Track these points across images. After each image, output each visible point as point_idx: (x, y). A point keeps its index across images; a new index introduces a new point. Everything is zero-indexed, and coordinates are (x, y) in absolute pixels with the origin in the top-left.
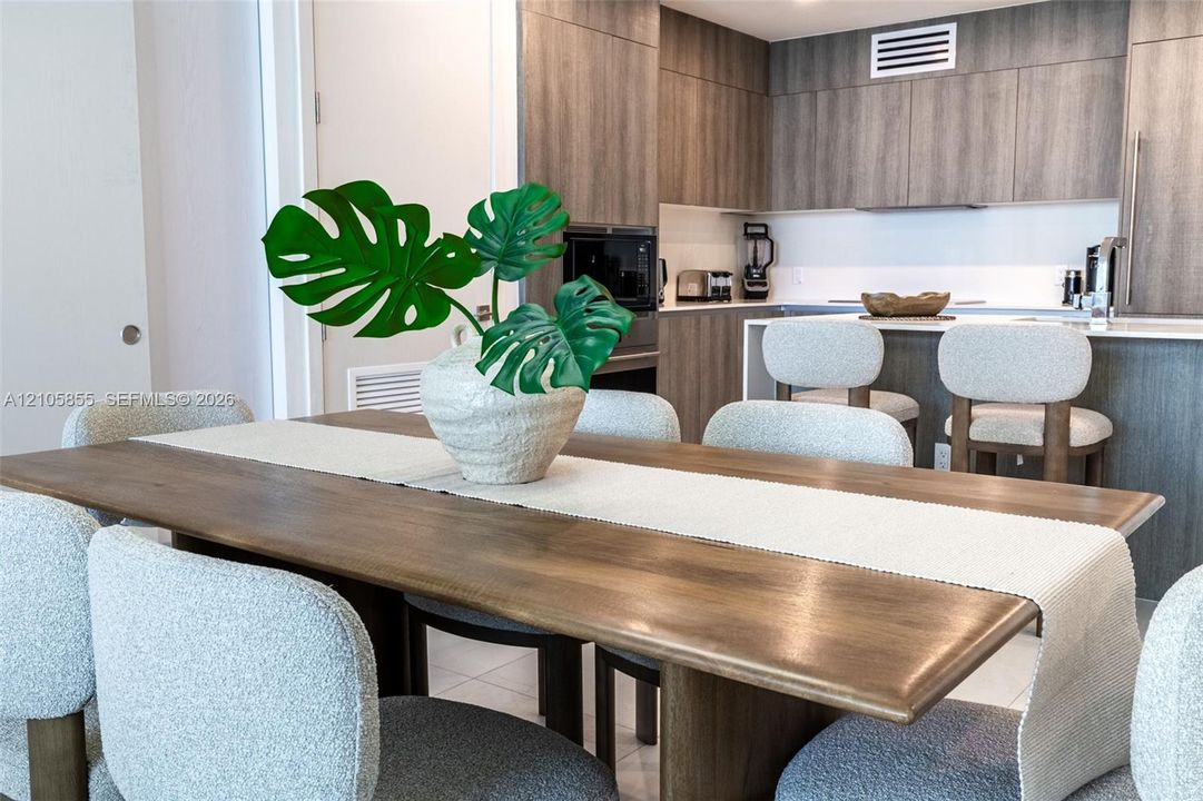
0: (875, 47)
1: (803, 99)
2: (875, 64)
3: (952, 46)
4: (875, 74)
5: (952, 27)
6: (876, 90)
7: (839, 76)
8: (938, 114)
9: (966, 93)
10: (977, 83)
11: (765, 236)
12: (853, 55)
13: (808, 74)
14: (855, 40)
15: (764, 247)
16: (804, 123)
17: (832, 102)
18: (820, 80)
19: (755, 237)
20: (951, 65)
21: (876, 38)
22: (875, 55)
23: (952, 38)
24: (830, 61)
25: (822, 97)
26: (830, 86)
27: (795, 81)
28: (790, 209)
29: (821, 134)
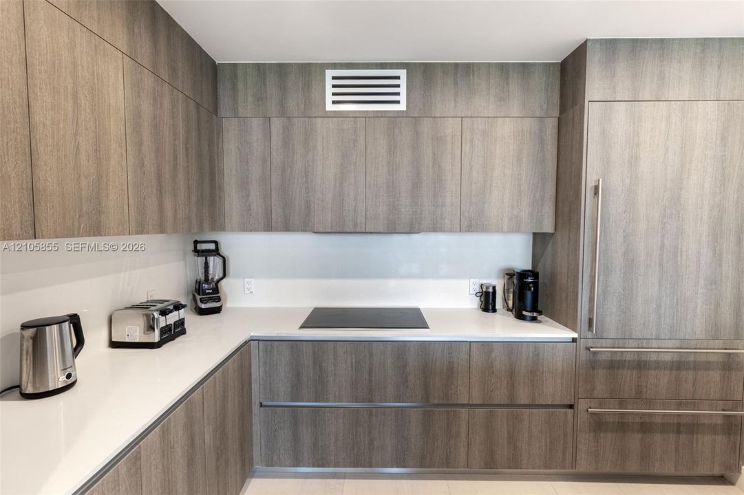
0: (329, 82)
1: (256, 123)
2: (329, 98)
3: (403, 90)
4: (330, 107)
5: (402, 73)
6: (331, 123)
7: (293, 103)
8: (392, 150)
9: (417, 134)
10: (426, 126)
11: (216, 252)
12: (307, 87)
13: (260, 99)
14: (309, 73)
15: (215, 262)
16: (257, 147)
17: (287, 130)
18: (273, 107)
19: (206, 253)
20: (402, 107)
21: (329, 73)
22: (329, 90)
23: (403, 82)
24: (283, 90)
25: (277, 125)
26: (283, 113)
27: (247, 105)
28: (245, 228)
29: (277, 157)
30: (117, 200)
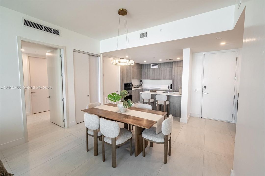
0: (151, 65)
1: (145, 69)
2: (151, 67)
3: (158, 66)
4: (151, 68)
5: (158, 64)
6: (152, 69)
7: (148, 68)
8: (157, 71)
9: (159, 70)
10: (160, 69)
11: (142, 81)
12: (149, 66)
13: (145, 67)
14: (150, 64)
15: (142, 82)
16: (145, 72)
17: (148, 70)
18: (146, 68)
19: (141, 81)
20: (158, 67)
21: (151, 64)
22: (151, 66)
23: (158, 65)
24: (147, 66)
25: (147, 69)
26: (147, 68)
27: (144, 68)
28: (144, 79)
29: (147, 73)
30: (135, 77)
